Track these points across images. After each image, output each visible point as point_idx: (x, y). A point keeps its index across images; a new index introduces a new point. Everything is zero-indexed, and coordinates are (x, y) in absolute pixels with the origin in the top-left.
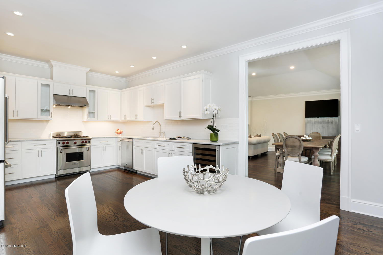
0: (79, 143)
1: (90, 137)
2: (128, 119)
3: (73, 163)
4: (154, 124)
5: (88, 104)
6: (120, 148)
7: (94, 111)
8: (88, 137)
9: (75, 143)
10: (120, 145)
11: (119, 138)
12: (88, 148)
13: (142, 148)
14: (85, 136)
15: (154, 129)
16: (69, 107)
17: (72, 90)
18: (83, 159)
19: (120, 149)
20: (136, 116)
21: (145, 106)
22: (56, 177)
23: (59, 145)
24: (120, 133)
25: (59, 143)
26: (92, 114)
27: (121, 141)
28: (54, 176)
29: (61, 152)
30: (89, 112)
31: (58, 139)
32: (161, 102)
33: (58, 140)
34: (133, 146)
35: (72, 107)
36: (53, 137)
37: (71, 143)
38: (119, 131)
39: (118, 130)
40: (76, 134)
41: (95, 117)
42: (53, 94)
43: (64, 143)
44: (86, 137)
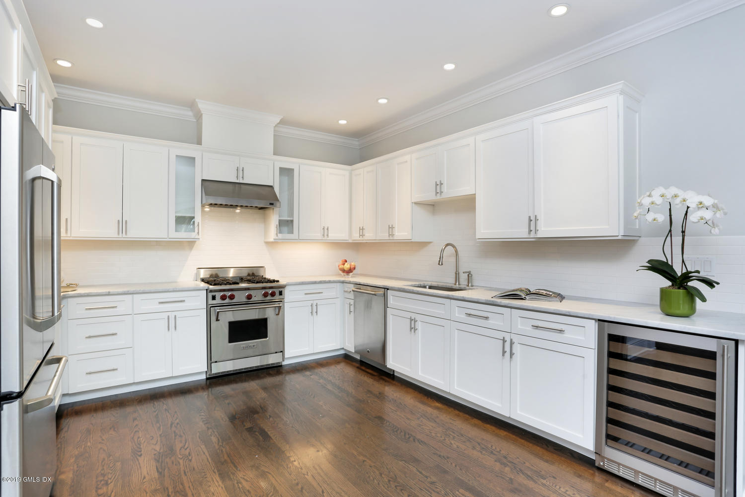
0: (257, 296)
1: (282, 282)
2: (369, 236)
3: (244, 346)
4: (443, 251)
5: (277, 200)
6: (352, 309)
7: (291, 219)
8: (278, 281)
9: (249, 297)
10: (352, 302)
11: (350, 283)
12: (277, 308)
13: (413, 316)
14: (272, 278)
15: (442, 264)
16: (238, 211)
17: (243, 168)
18: (266, 337)
19: (350, 312)
20: (391, 228)
21: (416, 203)
22: (207, 379)
23: (214, 302)
24: (350, 271)
25: (214, 298)
26: (286, 225)
27: (354, 291)
28: (204, 377)
29: (217, 320)
30: (280, 221)
31: (211, 287)
32: (465, 190)
33: (211, 291)
34: (386, 306)
35: (244, 210)
36: (203, 280)
37: (240, 297)
38: (347, 266)
39: (344, 264)
40: (251, 273)
41: (292, 233)
42: (203, 180)
43: (223, 298)
44: (274, 281)
